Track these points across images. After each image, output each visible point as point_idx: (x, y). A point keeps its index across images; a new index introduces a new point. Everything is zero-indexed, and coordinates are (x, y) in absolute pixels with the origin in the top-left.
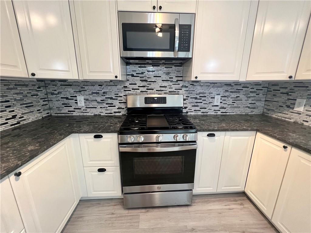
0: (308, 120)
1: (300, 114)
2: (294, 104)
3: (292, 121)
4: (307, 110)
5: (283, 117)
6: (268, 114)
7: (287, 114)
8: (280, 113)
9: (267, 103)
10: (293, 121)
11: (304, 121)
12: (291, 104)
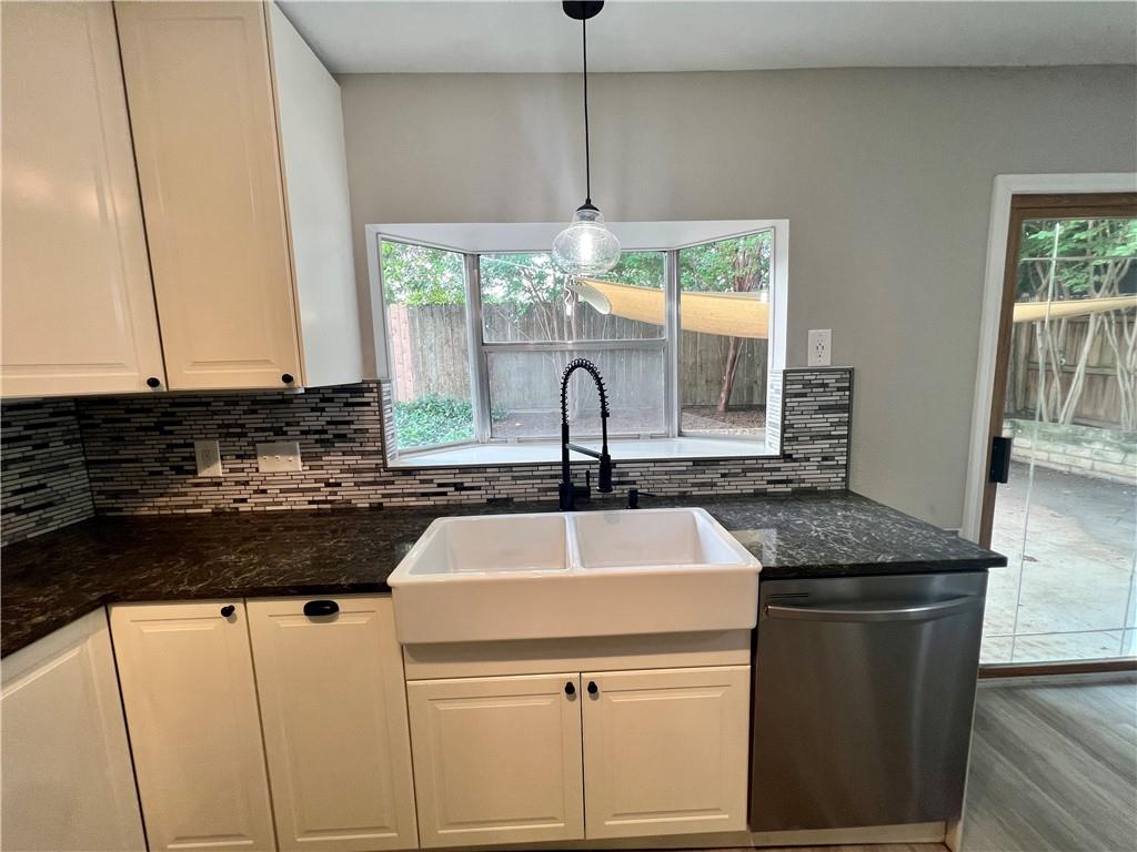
0: (245, 496)
1: (219, 484)
2: (194, 459)
3: (207, 510)
4: (232, 471)
5: (177, 507)
6: (120, 509)
7: (185, 494)
8: (162, 495)
9: (97, 472)
10: (210, 510)
11: (235, 501)
12: (184, 459)
